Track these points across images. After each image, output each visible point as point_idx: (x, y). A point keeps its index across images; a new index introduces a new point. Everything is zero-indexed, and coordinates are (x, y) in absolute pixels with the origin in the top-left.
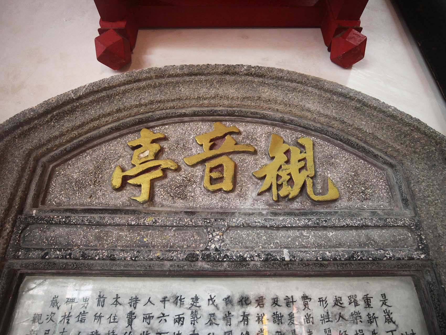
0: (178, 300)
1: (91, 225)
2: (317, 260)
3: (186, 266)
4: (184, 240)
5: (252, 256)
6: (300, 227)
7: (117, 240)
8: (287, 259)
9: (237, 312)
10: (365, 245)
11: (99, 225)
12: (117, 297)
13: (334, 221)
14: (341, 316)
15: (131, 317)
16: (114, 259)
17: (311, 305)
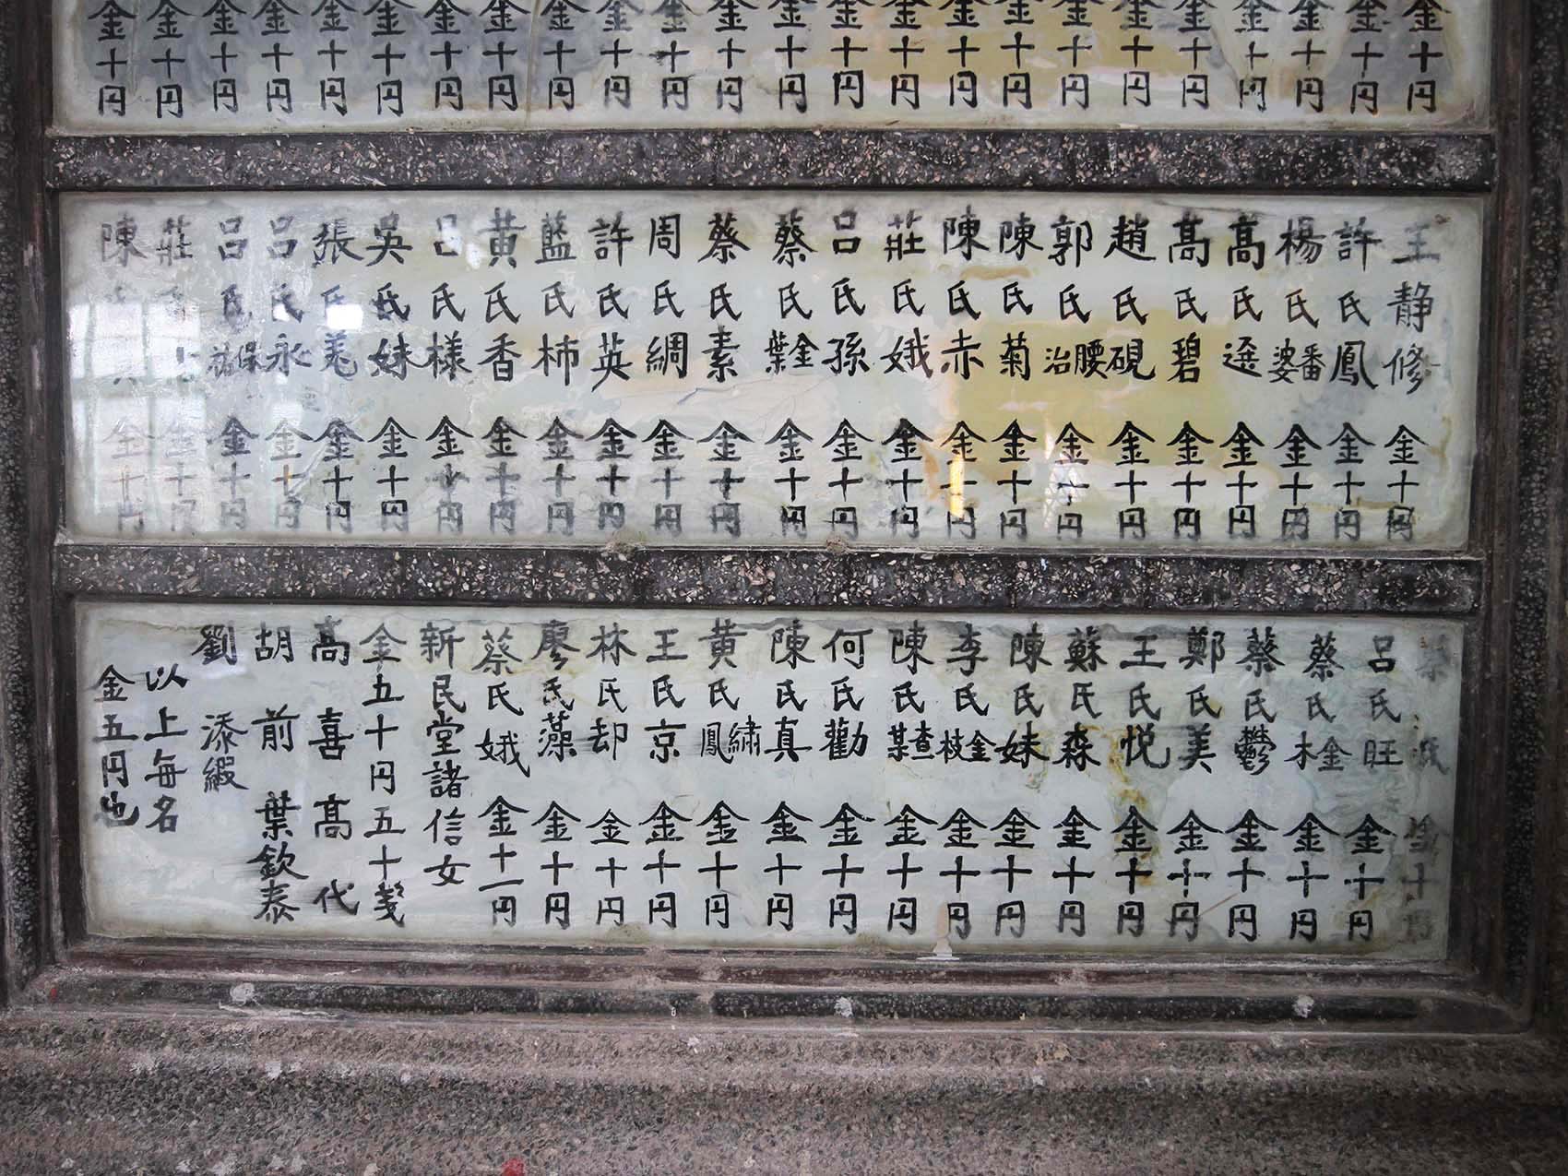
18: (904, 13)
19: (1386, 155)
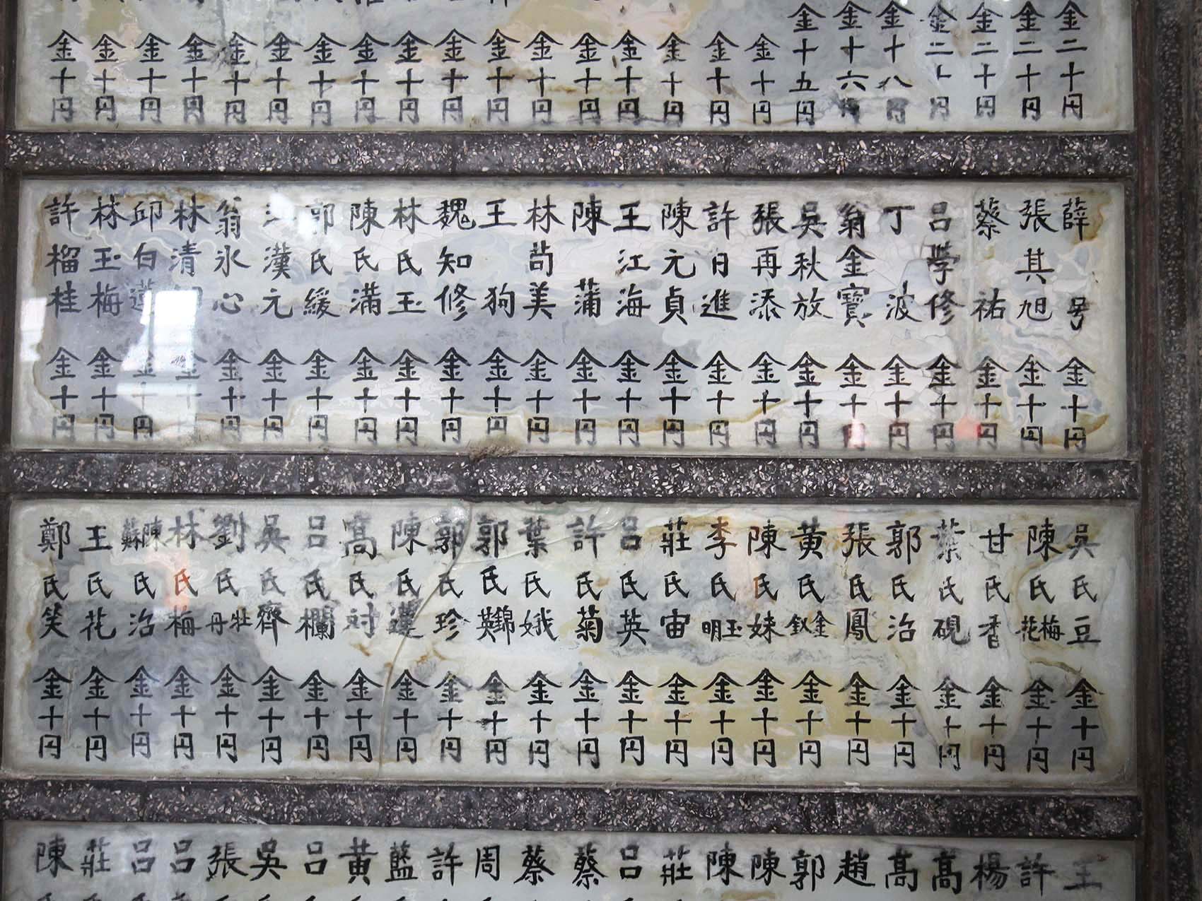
18: (676, 692)
19: (1056, 813)
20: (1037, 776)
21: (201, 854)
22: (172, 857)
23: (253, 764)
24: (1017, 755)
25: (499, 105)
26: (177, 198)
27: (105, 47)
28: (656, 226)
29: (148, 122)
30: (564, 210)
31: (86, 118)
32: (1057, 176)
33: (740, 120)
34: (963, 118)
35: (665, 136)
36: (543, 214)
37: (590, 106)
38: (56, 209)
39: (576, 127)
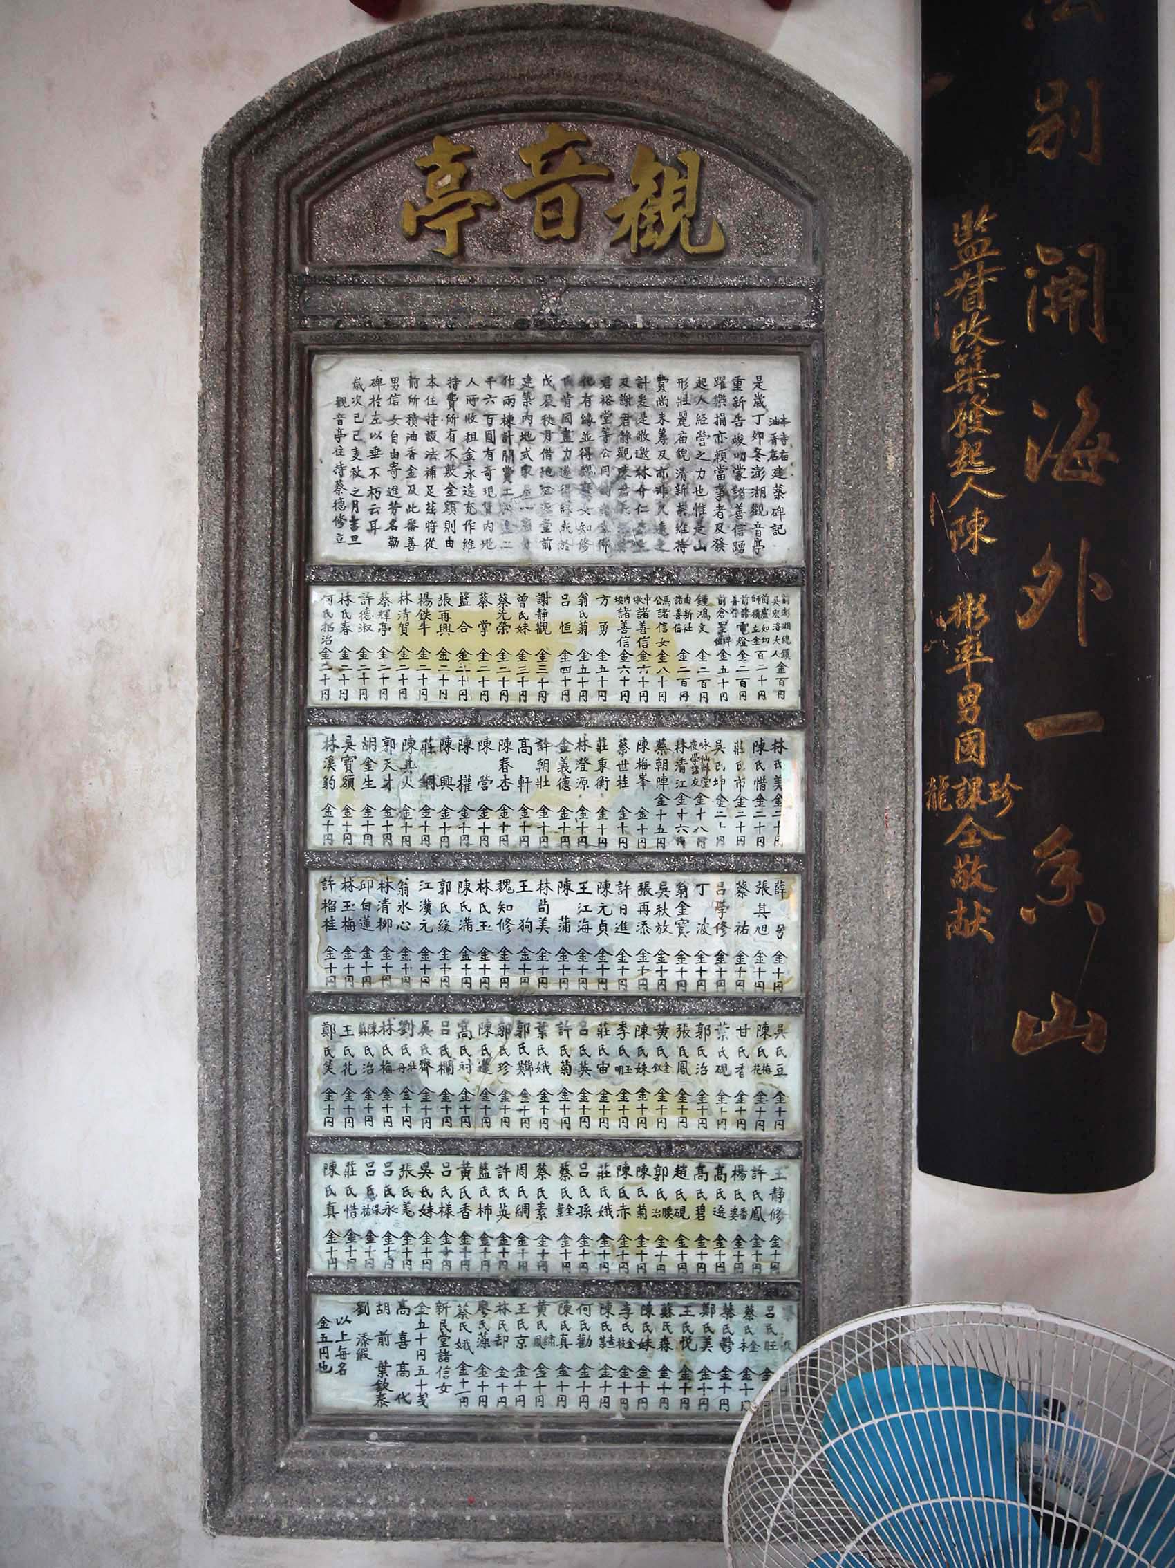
0: (506, 380)
1: (387, 285)
2: (677, 328)
3: (515, 336)
4: (511, 303)
5: (595, 323)
6: (660, 287)
7: (425, 304)
8: (640, 325)
9: (578, 393)
10: (743, 310)
11: (397, 285)
12: (432, 379)
13: (708, 279)
14: (701, 399)
15: (452, 399)
16: (425, 328)
17: (667, 386)
18: (604, 1097)
19: (766, 1148)
20: (760, 1133)
21: (396, 1168)
22: (384, 1169)
23: (418, 1129)
24: (751, 1123)
25: (524, 839)
26: (379, 878)
27: (347, 811)
28: (595, 892)
29: (367, 846)
30: (554, 884)
31: (339, 843)
32: (772, 872)
33: (632, 847)
34: (730, 846)
35: (599, 854)
36: (544, 887)
37: (565, 839)
38: (324, 883)
39: (559, 849)
